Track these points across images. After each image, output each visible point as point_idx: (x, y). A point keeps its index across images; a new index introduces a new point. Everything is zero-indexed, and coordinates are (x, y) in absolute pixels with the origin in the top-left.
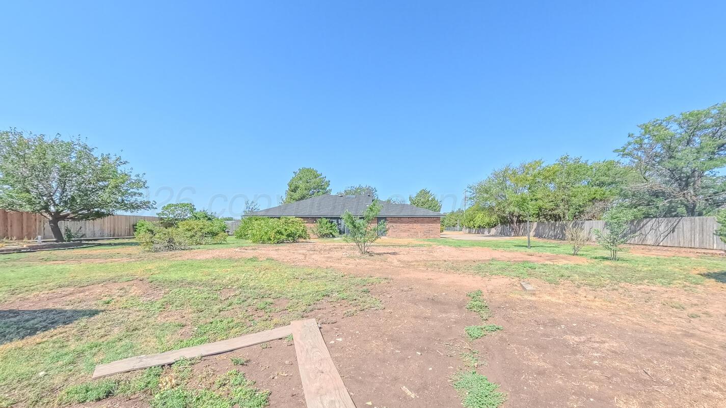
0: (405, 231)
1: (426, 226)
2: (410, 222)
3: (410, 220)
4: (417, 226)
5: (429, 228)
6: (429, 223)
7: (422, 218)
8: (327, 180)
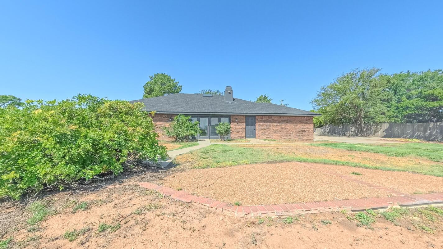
0: (276, 132)
1: (300, 126)
2: (283, 122)
3: (282, 119)
4: (290, 127)
5: (303, 128)
6: (302, 123)
7: (294, 117)
8: (179, 85)
